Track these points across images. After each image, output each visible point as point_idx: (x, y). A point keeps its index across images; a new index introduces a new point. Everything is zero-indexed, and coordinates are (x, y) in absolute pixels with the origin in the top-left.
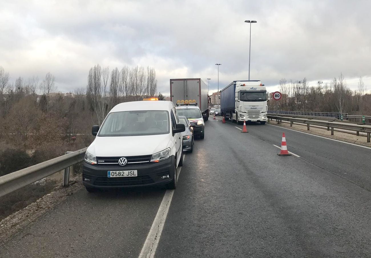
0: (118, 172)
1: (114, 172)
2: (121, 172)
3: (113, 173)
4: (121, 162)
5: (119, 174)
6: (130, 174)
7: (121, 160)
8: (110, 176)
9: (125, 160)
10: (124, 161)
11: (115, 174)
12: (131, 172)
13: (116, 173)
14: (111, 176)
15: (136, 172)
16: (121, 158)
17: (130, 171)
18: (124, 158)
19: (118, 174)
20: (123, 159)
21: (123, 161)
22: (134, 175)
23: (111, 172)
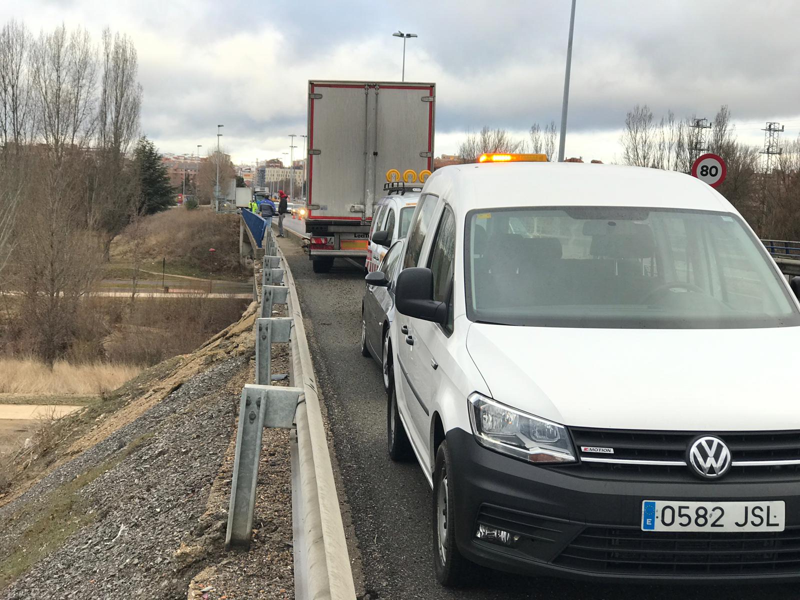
0: (694, 505)
1: (676, 504)
2: (709, 505)
3: (668, 512)
4: (705, 456)
5: (699, 516)
6: (751, 517)
7: (700, 447)
8: (652, 527)
9: (719, 447)
10: (716, 457)
11: (681, 516)
12: (757, 512)
13: (683, 511)
14: (659, 527)
15: (778, 509)
16: (703, 441)
17: (751, 505)
18: (716, 441)
19: (694, 517)
20: (710, 444)
21: (711, 453)
22: (768, 524)
23: (660, 505)
